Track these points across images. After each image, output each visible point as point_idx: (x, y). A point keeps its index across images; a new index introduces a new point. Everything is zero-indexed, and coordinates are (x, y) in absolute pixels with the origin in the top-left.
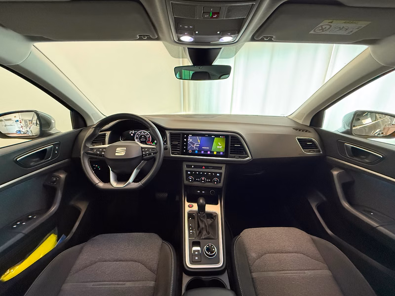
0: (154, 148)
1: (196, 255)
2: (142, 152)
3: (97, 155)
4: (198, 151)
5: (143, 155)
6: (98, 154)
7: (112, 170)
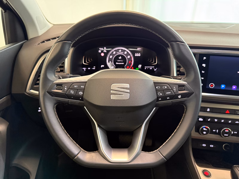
0: (183, 86)
5: (158, 98)
7: (99, 126)
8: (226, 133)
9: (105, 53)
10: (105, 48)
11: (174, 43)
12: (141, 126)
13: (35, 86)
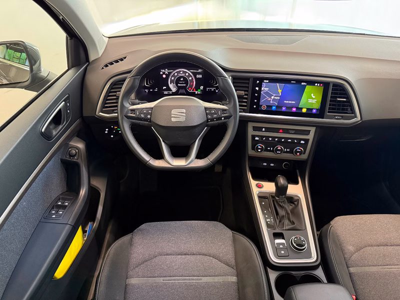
1: (281, 249)
2: (207, 114)
3: (141, 119)
4: (277, 107)
5: (208, 120)
6: (143, 118)
7: (163, 141)
8: (279, 150)
9: (166, 74)
10: (166, 70)
11: (219, 77)
12: (195, 141)
13: (104, 109)
